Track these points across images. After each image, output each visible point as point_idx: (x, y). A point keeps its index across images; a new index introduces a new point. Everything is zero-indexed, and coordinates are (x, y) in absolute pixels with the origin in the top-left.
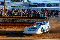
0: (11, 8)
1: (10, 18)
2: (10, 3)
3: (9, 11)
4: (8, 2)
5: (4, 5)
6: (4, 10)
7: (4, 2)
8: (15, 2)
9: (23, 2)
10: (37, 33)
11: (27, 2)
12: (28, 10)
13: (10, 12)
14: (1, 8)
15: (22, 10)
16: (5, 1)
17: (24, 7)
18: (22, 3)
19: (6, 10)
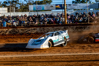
0: (73, 11)
1: (73, 25)
2: (72, 5)
3: (72, 16)
4: (70, 5)
5: (65, 9)
6: (65, 16)
7: (64, 5)
8: (78, 4)
9: (90, 2)
10: (41, 48)
11: (94, 2)
12: (97, 13)
13: (72, 18)
14: (61, 13)
15: (89, 13)
16: (66, 3)
17: (91, 9)
18: (88, 4)
19: (68, 15)
